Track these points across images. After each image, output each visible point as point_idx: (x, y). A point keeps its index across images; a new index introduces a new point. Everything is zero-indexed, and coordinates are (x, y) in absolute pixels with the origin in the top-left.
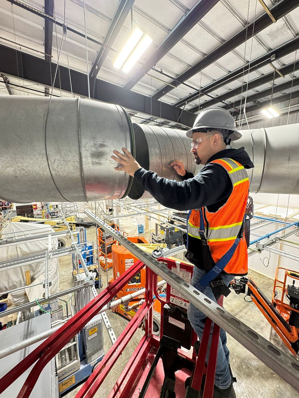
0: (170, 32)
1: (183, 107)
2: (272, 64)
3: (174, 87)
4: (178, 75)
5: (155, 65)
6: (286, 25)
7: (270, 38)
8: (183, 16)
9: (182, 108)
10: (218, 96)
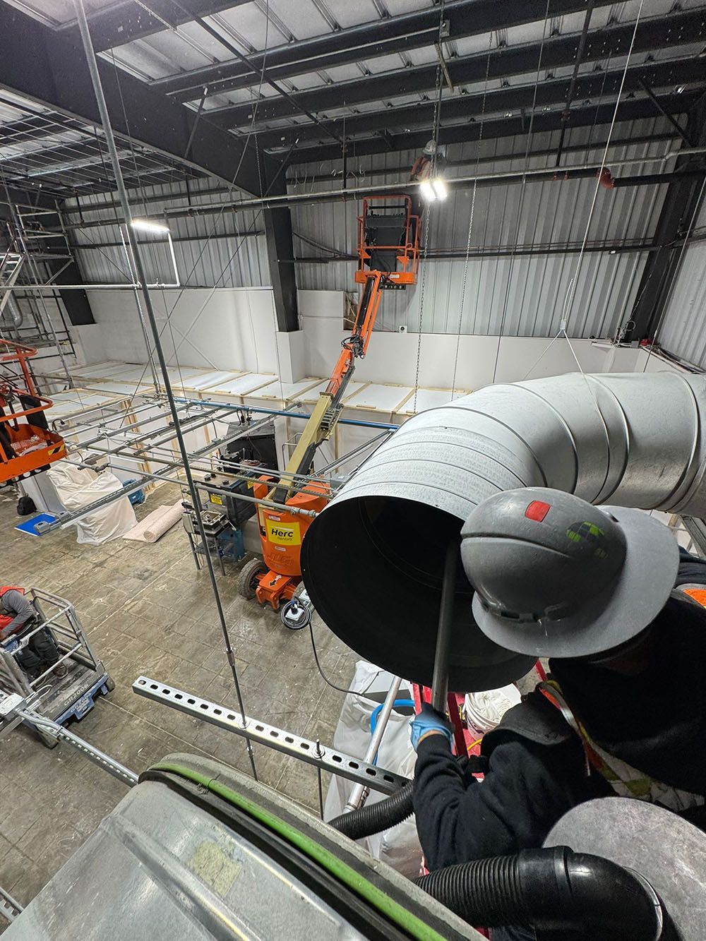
1: (198, 102)
2: (440, 48)
3: (167, 25)
9: (191, 106)
10: (297, 90)
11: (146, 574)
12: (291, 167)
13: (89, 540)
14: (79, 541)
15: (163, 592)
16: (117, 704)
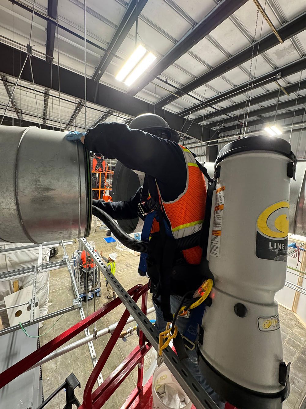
0: (177, 43)
1: (188, 116)
2: (278, 83)
3: (179, 97)
4: (184, 85)
5: (160, 74)
6: (292, 45)
7: (276, 57)
8: (191, 28)
9: (186, 117)
10: (222, 108)
11: (129, 265)
12: (221, 133)
13: (119, 248)
14: (116, 248)
15: (130, 273)
16: (99, 302)
